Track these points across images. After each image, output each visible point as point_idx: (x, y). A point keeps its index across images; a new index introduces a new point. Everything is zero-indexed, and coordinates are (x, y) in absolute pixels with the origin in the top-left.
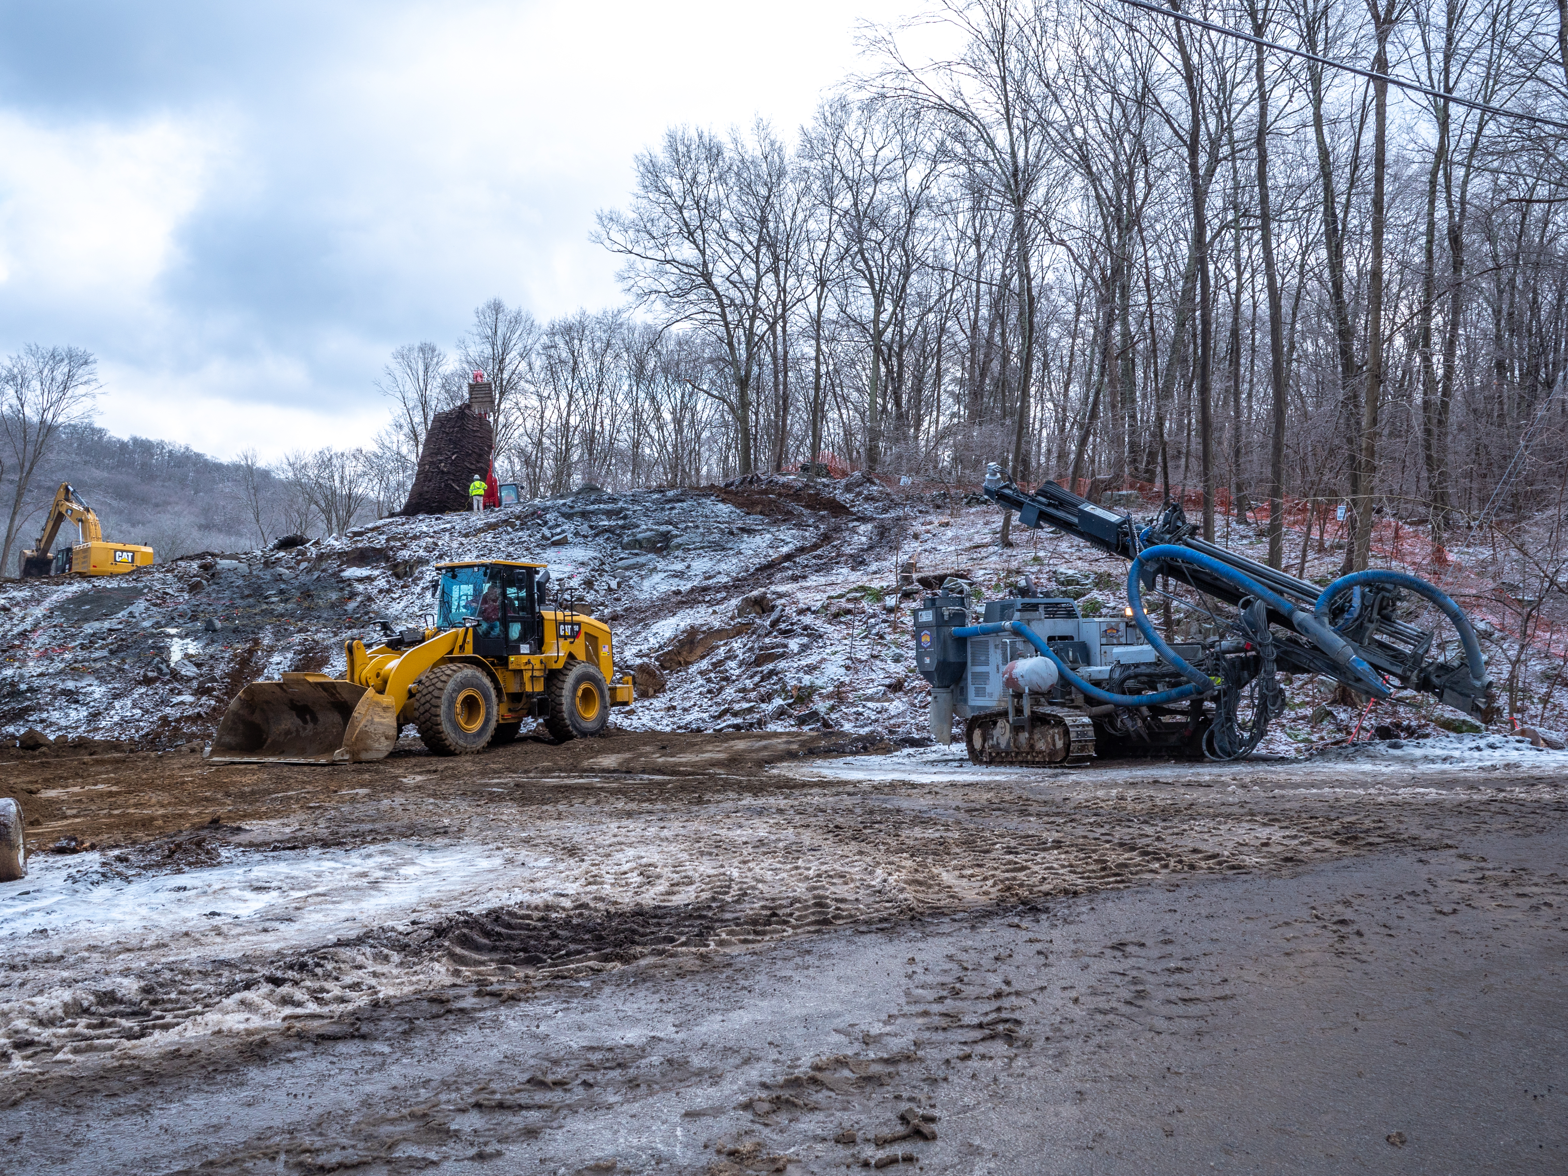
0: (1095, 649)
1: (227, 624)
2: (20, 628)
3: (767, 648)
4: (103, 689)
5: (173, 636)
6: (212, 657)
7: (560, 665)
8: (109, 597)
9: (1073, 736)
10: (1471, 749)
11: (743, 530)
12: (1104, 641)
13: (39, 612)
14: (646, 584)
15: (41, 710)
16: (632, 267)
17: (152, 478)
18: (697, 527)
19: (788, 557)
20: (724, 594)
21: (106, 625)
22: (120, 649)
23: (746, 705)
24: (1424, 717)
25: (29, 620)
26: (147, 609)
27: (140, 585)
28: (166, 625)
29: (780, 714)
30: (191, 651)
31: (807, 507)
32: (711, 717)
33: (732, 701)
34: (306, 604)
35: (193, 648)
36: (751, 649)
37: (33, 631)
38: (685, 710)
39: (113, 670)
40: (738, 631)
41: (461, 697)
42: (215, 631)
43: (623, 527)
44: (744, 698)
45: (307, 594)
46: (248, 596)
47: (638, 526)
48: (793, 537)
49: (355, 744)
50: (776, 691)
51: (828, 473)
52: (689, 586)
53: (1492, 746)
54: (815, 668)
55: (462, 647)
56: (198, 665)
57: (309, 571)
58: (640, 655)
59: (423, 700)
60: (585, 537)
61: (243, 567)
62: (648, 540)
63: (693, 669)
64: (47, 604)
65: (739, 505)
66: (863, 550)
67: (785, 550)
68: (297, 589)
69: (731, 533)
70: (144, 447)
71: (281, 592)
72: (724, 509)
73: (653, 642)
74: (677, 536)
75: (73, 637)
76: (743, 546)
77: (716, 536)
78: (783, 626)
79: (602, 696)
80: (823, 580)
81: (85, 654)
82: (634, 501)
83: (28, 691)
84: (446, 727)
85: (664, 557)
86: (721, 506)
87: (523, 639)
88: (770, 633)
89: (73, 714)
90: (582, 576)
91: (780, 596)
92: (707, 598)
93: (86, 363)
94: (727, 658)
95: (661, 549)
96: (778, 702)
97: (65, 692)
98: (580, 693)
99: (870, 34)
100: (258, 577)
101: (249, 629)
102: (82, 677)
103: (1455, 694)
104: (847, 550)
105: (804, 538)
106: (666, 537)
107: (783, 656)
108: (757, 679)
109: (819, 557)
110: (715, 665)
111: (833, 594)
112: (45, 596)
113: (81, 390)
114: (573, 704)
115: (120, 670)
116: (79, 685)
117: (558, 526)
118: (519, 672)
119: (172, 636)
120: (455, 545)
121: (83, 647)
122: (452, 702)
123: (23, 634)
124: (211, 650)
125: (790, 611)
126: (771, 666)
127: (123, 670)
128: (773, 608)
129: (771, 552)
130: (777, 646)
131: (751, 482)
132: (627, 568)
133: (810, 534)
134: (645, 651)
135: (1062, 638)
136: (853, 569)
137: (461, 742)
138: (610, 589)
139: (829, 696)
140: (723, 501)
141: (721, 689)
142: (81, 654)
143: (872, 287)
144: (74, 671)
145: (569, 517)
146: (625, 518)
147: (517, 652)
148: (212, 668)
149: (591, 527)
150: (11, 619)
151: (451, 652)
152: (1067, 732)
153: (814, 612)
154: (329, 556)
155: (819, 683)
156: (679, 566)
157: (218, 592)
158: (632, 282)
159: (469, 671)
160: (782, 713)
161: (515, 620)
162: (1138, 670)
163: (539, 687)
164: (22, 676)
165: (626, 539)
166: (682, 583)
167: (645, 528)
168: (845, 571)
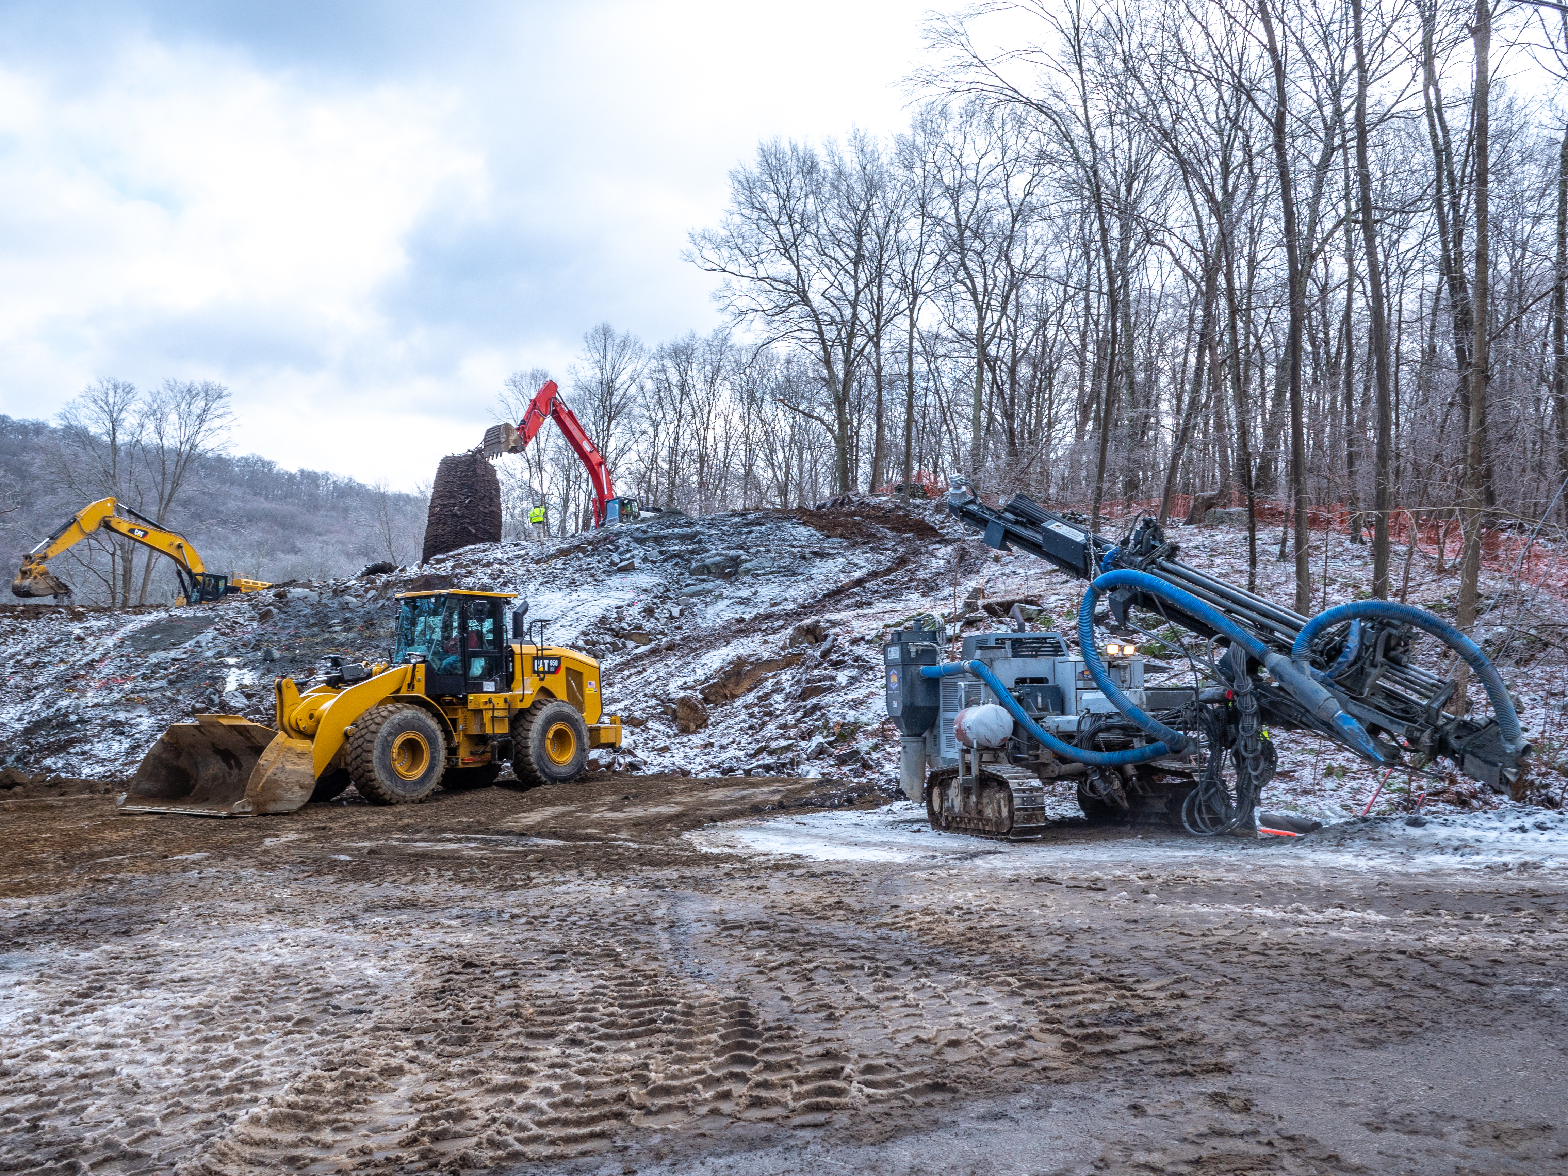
0: (1071, 694)
1: (286, 653)
2: (90, 658)
3: (814, 681)
4: (152, 720)
5: (232, 666)
6: (264, 687)
7: (526, 704)
8: (181, 627)
9: (1017, 802)
10: (1513, 830)
11: (816, 554)
12: (1080, 684)
13: (110, 641)
14: (710, 612)
15: (87, 742)
16: (728, 285)
17: (317, 508)
18: (768, 551)
19: (859, 582)
20: (781, 622)
21: (172, 654)
22: (179, 679)
23: (783, 743)
24: (1546, 764)
25: (100, 650)
26: (215, 638)
27: (213, 614)
28: (228, 655)
29: (820, 753)
30: (246, 682)
31: (892, 529)
32: (747, 755)
33: (771, 738)
34: (367, 633)
35: (249, 678)
36: (799, 682)
37: (101, 660)
38: (722, 747)
39: (166, 701)
40: (788, 662)
41: (398, 741)
42: (273, 661)
43: (693, 552)
44: (782, 735)
45: (370, 623)
46: (313, 625)
47: (707, 551)
48: (868, 561)
49: (261, 794)
50: (818, 727)
51: (925, 493)
52: (755, 612)
53: (1541, 827)
54: (862, 703)
55: (411, 686)
56: (249, 697)
57: (375, 599)
58: (684, 687)
59: (355, 745)
60: (653, 562)
61: (314, 596)
62: (717, 565)
63: (739, 703)
64: (120, 634)
65: (820, 528)
66: (938, 574)
67: (858, 574)
68: (361, 617)
69: (803, 557)
70: (311, 478)
71: (346, 621)
72: (803, 532)
73: (700, 674)
74: (746, 561)
75: (137, 667)
76: (815, 570)
77: (788, 561)
78: (834, 657)
79: (579, 738)
80: (888, 606)
81: (145, 684)
82: (711, 525)
83: (77, 722)
84: (379, 775)
85: (731, 583)
86: (801, 529)
87: (488, 674)
88: (821, 664)
89: (116, 747)
90: (642, 604)
91: (834, 624)
92: (764, 627)
93: (220, 397)
94: (773, 691)
95: (730, 575)
96: (818, 739)
97: (115, 724)
98: (550, 735)
99: (941, 26)
100: (326, 606)
101: (306, 659)
102: (134, 708)
103: (1477, 761)
104: (922, 574)
105: (879, 562)
106: (736, 562)
107: (830, 689)
108: (799, 714)
109: (891, 582)
110: (760, 698)
111: (890, 622)
112: (120, 625)
113: (217, 423)
114: (542, 746)
115: (173, 700)
116: (130, 715)
117: (629, 551)
118: (478, 712)
119: (229, 666)
120: (521, 571)
121: (144, 677)
122: (387, 746)
123: (91, 664)
124: (265, 681)
125: (844, 640)
126: (815, 701)
127: (177, 701)
128: (827, 636)
129: (842, 577)
130: (825, 679)
131: (842, 504)
132: (692, 595)
133: (886, 558)
134: (690, 683)
135: (1033, 680)
136: (924, 595)
137: (398, 791)
138: (671, 617)
139: (873, 734)
140: (804, 524)
141: (764, 725)
142: (141, 684)
143: (976, 300)
144: (129, 702)
145: (641, 541)
146: (700, 542)
147: (479, 690)
148: (261, 699)
149: (661, 552)
150: (83, 648)
151: (398, 691)
152: (1010, 799)
153: (868, 642)
154: (395, 584)
155: (864, 719)
156: (746, 593)
157: (285, 621)
158: (727, 301)
159: (409, 712)
160: (821, 753)
161: (477, 655)
162: (1110, 722)
163: (502, 729)
164: (77, 706)
165: (694, 565)
166: (748, 610)
167: (716, 552)
168: (915, 596)
